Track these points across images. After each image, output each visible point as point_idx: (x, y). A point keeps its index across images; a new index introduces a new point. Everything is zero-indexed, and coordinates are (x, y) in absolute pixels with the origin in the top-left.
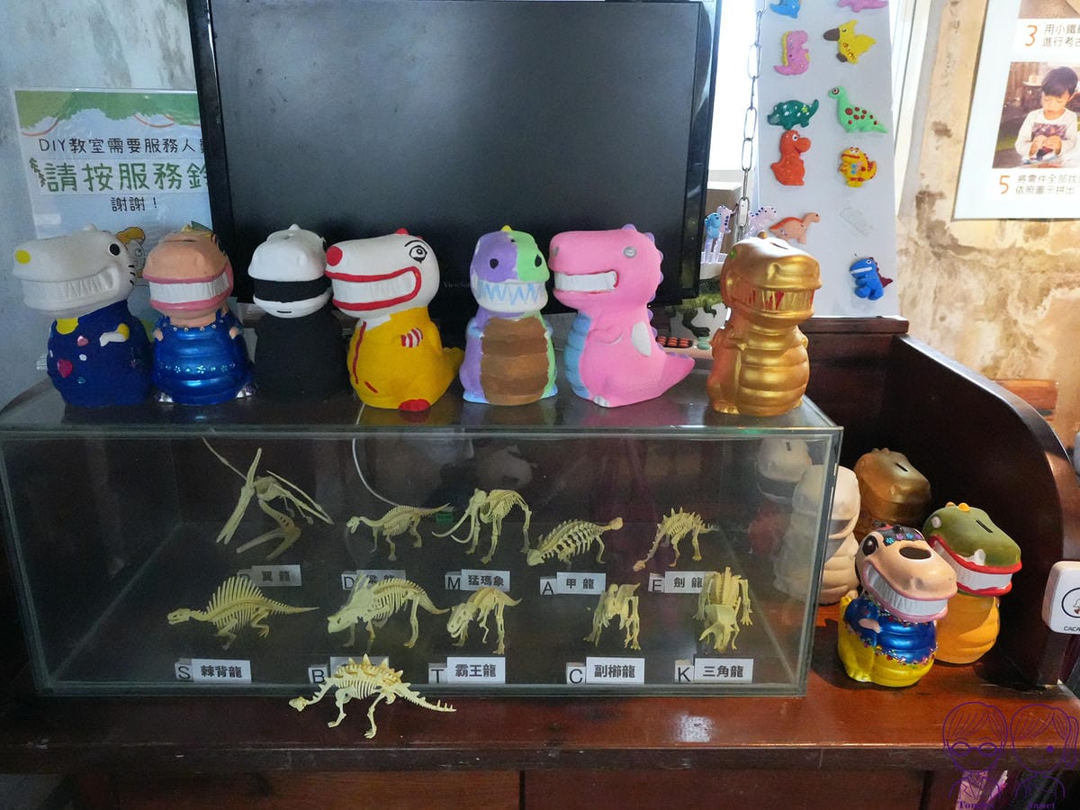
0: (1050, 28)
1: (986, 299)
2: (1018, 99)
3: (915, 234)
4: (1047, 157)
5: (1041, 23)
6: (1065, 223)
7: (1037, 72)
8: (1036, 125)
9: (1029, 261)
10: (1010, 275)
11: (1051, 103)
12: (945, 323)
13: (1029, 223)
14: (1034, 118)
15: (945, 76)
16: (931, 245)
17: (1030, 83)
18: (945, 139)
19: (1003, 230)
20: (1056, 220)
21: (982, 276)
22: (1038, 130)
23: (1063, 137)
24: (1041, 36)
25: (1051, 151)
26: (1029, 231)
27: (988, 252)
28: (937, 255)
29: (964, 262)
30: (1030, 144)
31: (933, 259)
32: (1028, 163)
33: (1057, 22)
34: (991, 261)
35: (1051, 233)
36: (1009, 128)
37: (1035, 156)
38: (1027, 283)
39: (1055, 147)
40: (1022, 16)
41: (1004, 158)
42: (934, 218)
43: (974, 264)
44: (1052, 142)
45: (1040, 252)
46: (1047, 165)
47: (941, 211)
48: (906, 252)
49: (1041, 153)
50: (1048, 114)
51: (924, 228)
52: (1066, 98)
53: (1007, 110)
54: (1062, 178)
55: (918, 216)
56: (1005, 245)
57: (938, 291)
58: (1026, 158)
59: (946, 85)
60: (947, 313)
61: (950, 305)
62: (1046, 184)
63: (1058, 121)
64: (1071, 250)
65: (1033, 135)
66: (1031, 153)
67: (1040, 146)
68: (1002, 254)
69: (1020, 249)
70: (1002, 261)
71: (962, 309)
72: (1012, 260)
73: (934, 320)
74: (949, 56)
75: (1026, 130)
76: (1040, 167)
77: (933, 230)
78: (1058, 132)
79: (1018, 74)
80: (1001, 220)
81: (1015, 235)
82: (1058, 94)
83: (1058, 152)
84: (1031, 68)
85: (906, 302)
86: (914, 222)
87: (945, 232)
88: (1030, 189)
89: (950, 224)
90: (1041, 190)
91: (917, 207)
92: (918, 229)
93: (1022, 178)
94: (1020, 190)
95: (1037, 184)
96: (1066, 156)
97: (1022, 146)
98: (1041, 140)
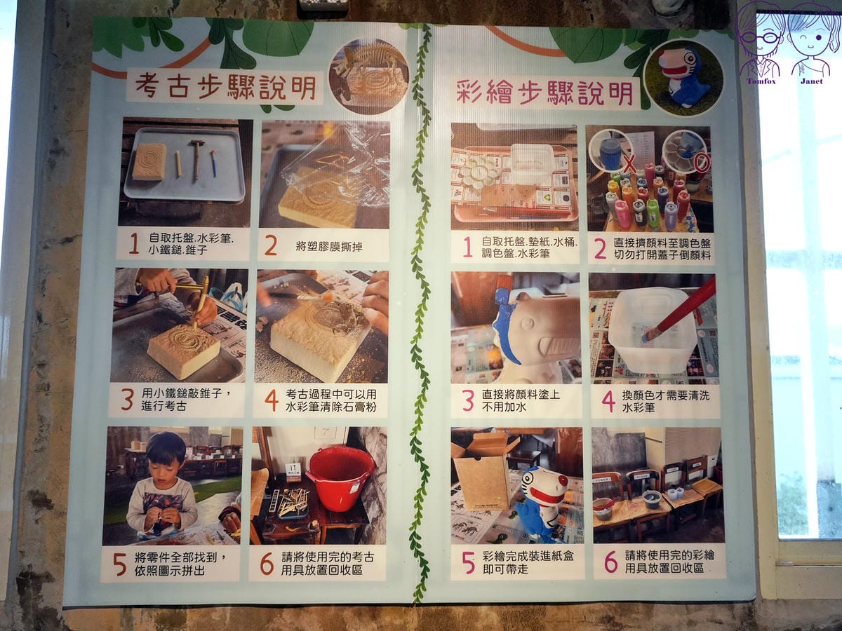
0: (147, 392)
2: (122, 467)
3: (20, 626)
4: (166, 531)
5: (138, 387)
6: (203, 610)
7: (139, 439)
8: (146, 495)
11: (164, 472)
13: (160, 611)
14: (143, 488)
15: (38, 441)
17: (133, 449)
18: (45, 512)
19: (129, 620)
20: (193, 607)
22: (150, 501)
23: (181, 509)
24: (138, 400)
25: (169, 525)
26: (161, 621)
30: (145, 516)
32: (145, 539)
33: (155, 386)
35: (187, 622)
36: (116, 499)
37: (151, 531)
39: (173, 520)
40: (114, 379)
41: (115, 533)
42: (41, 606)
44: (170, 515)
46: (167, 541)
47: (47, 597)
49: (159, 527)
50: (159, 483)
51: (31, 617)
52: (175, 466)
53: (110, 478)
54: (187, 556)
55: (22, 603)
58: (141, 533)
59: (42, 449)
62: (169, 563)
63: (171, 491)
65: (146, 507)
66: (146, 528)
67: (155, 520)
74: (41, 419)
75: (136, 501)
76: (159, 543)
77: (42, 620)
78: (174, 503)
79: (118, 439)
80: (125, 607)
81: (145, 627)
82: (167, 462)
83: (178, 526)
84: (134, 433)
86: (19, 612)
87: (57, 623)
88: (151, 570)
89: (60, 614)
90: (164, 571)
91: (21, 591)
92: (24, 618)
93: (140, 557)
94: (139, 572)
95: (159, 563)
96: (188, 531)
97: (134, 519)
98: (155, 512)
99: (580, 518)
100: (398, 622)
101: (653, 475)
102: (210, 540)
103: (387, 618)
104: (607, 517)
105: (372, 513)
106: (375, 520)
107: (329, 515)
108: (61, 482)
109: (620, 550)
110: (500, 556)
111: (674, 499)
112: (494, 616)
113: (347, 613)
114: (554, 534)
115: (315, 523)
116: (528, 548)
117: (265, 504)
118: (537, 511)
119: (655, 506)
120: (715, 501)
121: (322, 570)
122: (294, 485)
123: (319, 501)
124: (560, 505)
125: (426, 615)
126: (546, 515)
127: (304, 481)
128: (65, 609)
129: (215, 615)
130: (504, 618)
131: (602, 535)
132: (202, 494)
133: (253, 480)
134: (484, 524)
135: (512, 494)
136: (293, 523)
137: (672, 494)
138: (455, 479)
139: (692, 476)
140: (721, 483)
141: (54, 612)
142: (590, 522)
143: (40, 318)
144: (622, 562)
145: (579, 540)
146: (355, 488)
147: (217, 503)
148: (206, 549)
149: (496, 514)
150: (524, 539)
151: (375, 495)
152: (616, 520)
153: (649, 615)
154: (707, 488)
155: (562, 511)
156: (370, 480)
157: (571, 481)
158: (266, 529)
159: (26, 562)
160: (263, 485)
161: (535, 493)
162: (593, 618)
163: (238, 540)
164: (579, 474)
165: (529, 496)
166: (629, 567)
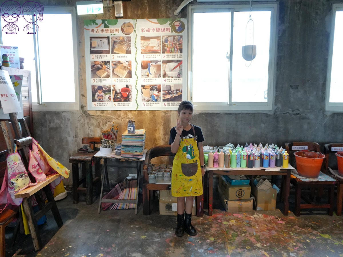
0: (97, 80)
1: (97, 124)
2: (94, 91)
3: (82, 113)
4: (101, 100)
5: (95, 79)
6: (107, 111)
7: (96, 86)
9: (102, 117)
10: (100, 120)
11: (100, 91)
12: (90, 128)
14: (97, 94)
15: (82, 87)
16: (85, 115)
17: (95, 88)
18: (84, 97)
19: (97, 112)
20: (105, 110)
21: (95, 120)
23: (103, 97)
24: (96, 81)
25: (101, 99)
26: (101, 112)
27: (95, 116)
28: (87, 116)
29: (91, 118)
31: (86, 117)
33: (98, 79)
34: (96, 117)
35: (105, 113)
36: (93, 95)
38: (103, 121)
39: (102, 98)
40: (92, 78)
41: (94, 100)
42: (85, 110)
43: (93, 118)
44: (101, 98)
45: (104, 116)
46: (101, 101)
47: (85, 109)
48: (81, 116)
49: (100, 99)
50: (99, 93)
51: (83, 112)
52: (101, 91)
53: (92, 92)
54: (104, 103)
55: (82, 110)
56: (98, 115)
57: (88, 123)
58: (97, 100)
59: (82, 88)
60: (90, 126)
61: (91, 125)
62: (102, 104)
63: (101, 94)
64: (109, 116)
65: (98, 96)
67: (99, 98)
68: (97, 116)
69: (100, 115)
70: (98, 117)
71: (93, 126)
72: (99, 117)
73: (88, 128)
74: (82, 84)
75: (96, 96)
77: (85, 112)
78: (102, 96)
79: (93, 87)
80: (96, 110)
81: (99, 113)
82: (100, 90)
83: (103, 99)
84: (95, 86)
85: (83, 125)
86: (82, 111)
87: (87, 112)
88: (99, 105)
89: (87, 111)
90: (101, 105)
91: (82, 108)
92: (82, 112)
93: (97, 103)
94: (98, 105)
95: (100, 104)
96: (104, 100)
97: (96, 98)
98: (99, 97)
99: (160, 98)
100: (134, 113)
101: (172, 92)
102: (107, 101)
103: (133, 112)
104: (165, 98)
105: (130, 97)
106: (130, 98)
107: (124, 97)
108: (86, 93)
109: (167, 102)
110: (149, 103)
111: (175, 95)
112: (148, 112)
113: (127, 111)
114: (157, 100)
115: (122, 99)
116: (153, 102)
117: (115, 96)
118: (154, 97)
119: (172, 96)
120: (181, 96)
121: (123, 105)
122: (118, 93)
123: (122, 96)
124: (157, 96)
125: (139, 112)
126: (156, 97)
127: (120, 93)
128: (88, 110)
129: (109, 111)
130: (150, 112)
131: (164, 100)
132: (106, 95)
133: (113, 92)
134: (147, 99)
135: (151, 94)
136: (119, 99)
137: (175, 94)
138: (142, 92)
139: (178, 92)
140: (182, 93)
141: (86, 111)
142: (162, 99)
143: (80, 69)
144: (167, 104)
145: (160, 101)
146: (127, 94)
147: (108, 96)
148: (107, 102)
149: (148, 97)
150: (152, 101)
151: (130, 95)
152: (166, 98)
153: (171, 112)
154: (180, 93)
155: (158, 97)
156: (129, 92)
157: (159, 92)
158: (115, 99)
159: (82, 104)
160: (114, 93)
161: (154, 94)
162: (163, 112)
163: (111, 101)
164: (160, 91)
165: (153, 95)
166: (168, 105)
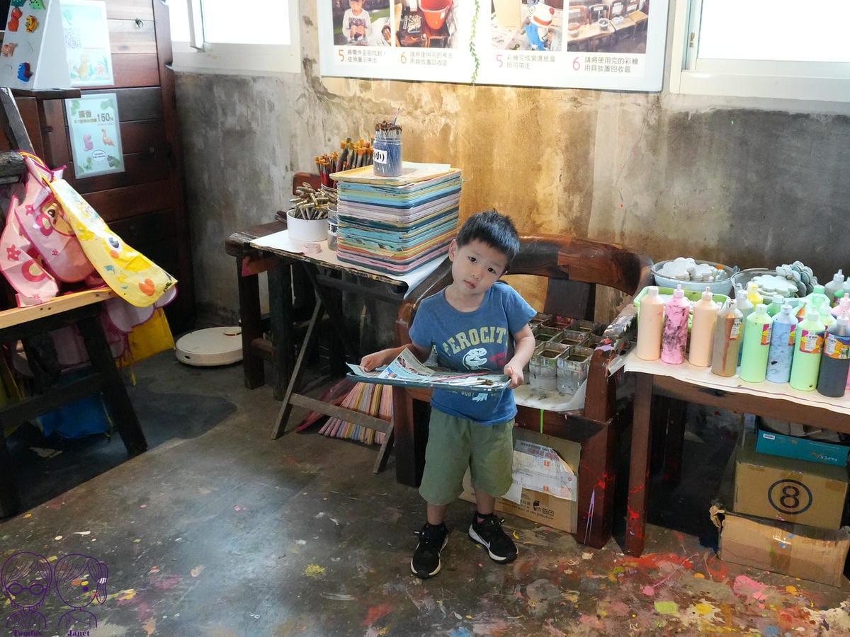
1: (349, 129)
2: (338, 3)
3: (306, 85)
4: (360, 39)
6: (378, 82)
8: (350, 19)
9: (365, 106)
10: (357, 114)
11: (357, 6)
12: (331, 143)
13: (361, 81)
14: (348, 15)
16: (315, 92)
18: (310, 26)
19: (348, 85)
20: (374, 79)
21: (343, 113)
22: (352, 22)
23: (365, 27)
25: (361, 35)
26: (361, 86)
27: (343, 98)
28: (320, 99)
29: (333, 103)
30: (350, 31)
31: (318, 101)
32: (351, 42)
34: (345, 104)
35: (373, 88)
36: (338, 21)
37: (353, 38)
38: (367, 120)
39: (362, 33)
41: (339, 39)
42: (313, 75)
43: (338, 105)
44: (360, 30)
45: (369, 100)
46: (360, 44)
47: (315, 71)
48: (304, 95)
49: (357, 36)
50: (355, 12)
51: (310, 81)
53: (335, 9)
54: (369, 52)
55: (306, 74)
56: (351, 94)
57: (324, 121)
58: (349, 39)
60: (331, 136)
61: (331, 131)
62: (361, 56)
63: (360, 17)
64: (385, 99)
65: (350, 26)
66: (351, 37)
67: (354, 33)
68: (351, 100)
69: (359, 97)
70: (352, 104)
71: (337, 135)
72: (356, 104)
73: (325, 141)
75: (346, 22)
76: (357, 45)
77: (314, 82)
78: (362, 23)
80: (346, 78)
81: (355, 88)
83: (365, 36)
85: (310, 127)
86: (305, 79)
87: (320, 84)
88: (355, 59)
89: (321, 80)
90: (360, 60)
91: (305, 68)
92: (307, 81)
93: (350, 52)
94: (350, 59)
95: (358, 56)
96: (369, 38)
97: (346, 32)
98: (354, 27)
99: (560, 35)
100: (466, 94)
101: (606, 8)
102: (378, 44)
103: (460, 89)
104: (576, 35)
105: (451, 31)
106: (453, 35)
107: (431, 31)
108: (314, 11)
109: (582, 56)
110: (516, 58)
111: (618, 24)
112: (511, 94)
113: (442, 86)
114: (545, 45)
115: (425, 35)
116: (530, 53)
117: (402, 24)
118: (536, 30)
119: (605, 29)
120: (642, 27)
121: (429, 62)
122: (414, 13)
123: (426, 22)
124: (547, 27)
125: (480, 91)
126: (542, 33)
127: (419, 12)
128: (323, 77)
129: (384, 84)
130: (519, 95)
131: (573, 46)
132: (374, 18)
133: (395, 10)
134: (508, 39)
135: (523, 20)
136: (415, 35)
137: (616, 20)
138: (493, 10)
139: (629, 8)
140: (647, 13)
141: (318, 78)
142: (566, 38)
144: (583, 64)
145: (558, 49)
146: (443, 16)
147: (380, 23)
148: (376, 48)
149: (514, 31)
150: (528, 47)
151: (453, 20)
152: (581, 37)
153: (598, 98)
154: (638, 17)
155: (550, 31)
156: (450, 10)
158: (403, 37)
159: (305, 53)
160: (400, 14)
161: (536, 19)
162: (566, 98)
163: (390, 44)
164: (560, 6)
165: (532, 21)
166: (587, 67)
